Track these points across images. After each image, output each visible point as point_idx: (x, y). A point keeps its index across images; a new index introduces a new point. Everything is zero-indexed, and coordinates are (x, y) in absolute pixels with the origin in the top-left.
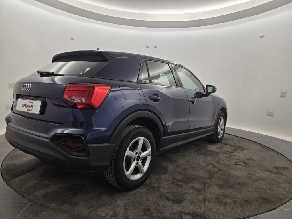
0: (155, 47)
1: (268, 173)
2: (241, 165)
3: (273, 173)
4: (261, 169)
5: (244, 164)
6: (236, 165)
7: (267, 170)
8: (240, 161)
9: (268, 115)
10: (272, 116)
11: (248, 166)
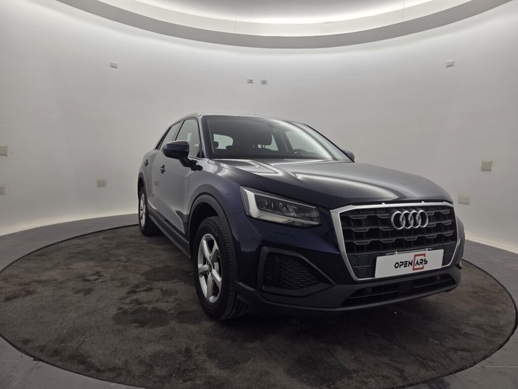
0: (264, 83)
1: (43, 278)
2: (90, 275)
3: (36, 281)
4: (55, 280)
5: (86, 278)
6: (96, 272)
7: (46, 281)
8: (98, 281)
10: (467, 204)
11: (78, 277)
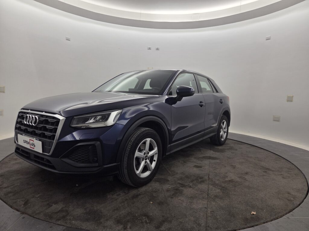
0: (157, 49)
9: (274, 120)
10: (278, 121)
